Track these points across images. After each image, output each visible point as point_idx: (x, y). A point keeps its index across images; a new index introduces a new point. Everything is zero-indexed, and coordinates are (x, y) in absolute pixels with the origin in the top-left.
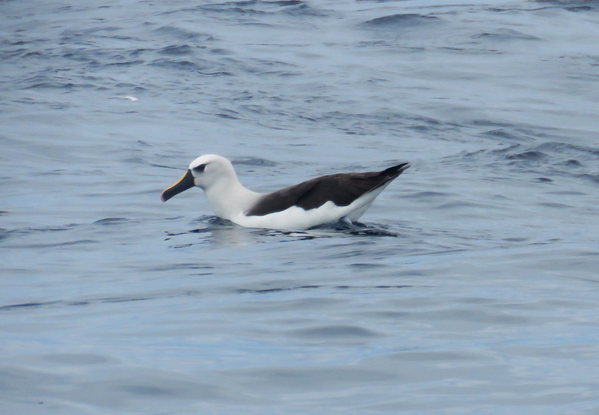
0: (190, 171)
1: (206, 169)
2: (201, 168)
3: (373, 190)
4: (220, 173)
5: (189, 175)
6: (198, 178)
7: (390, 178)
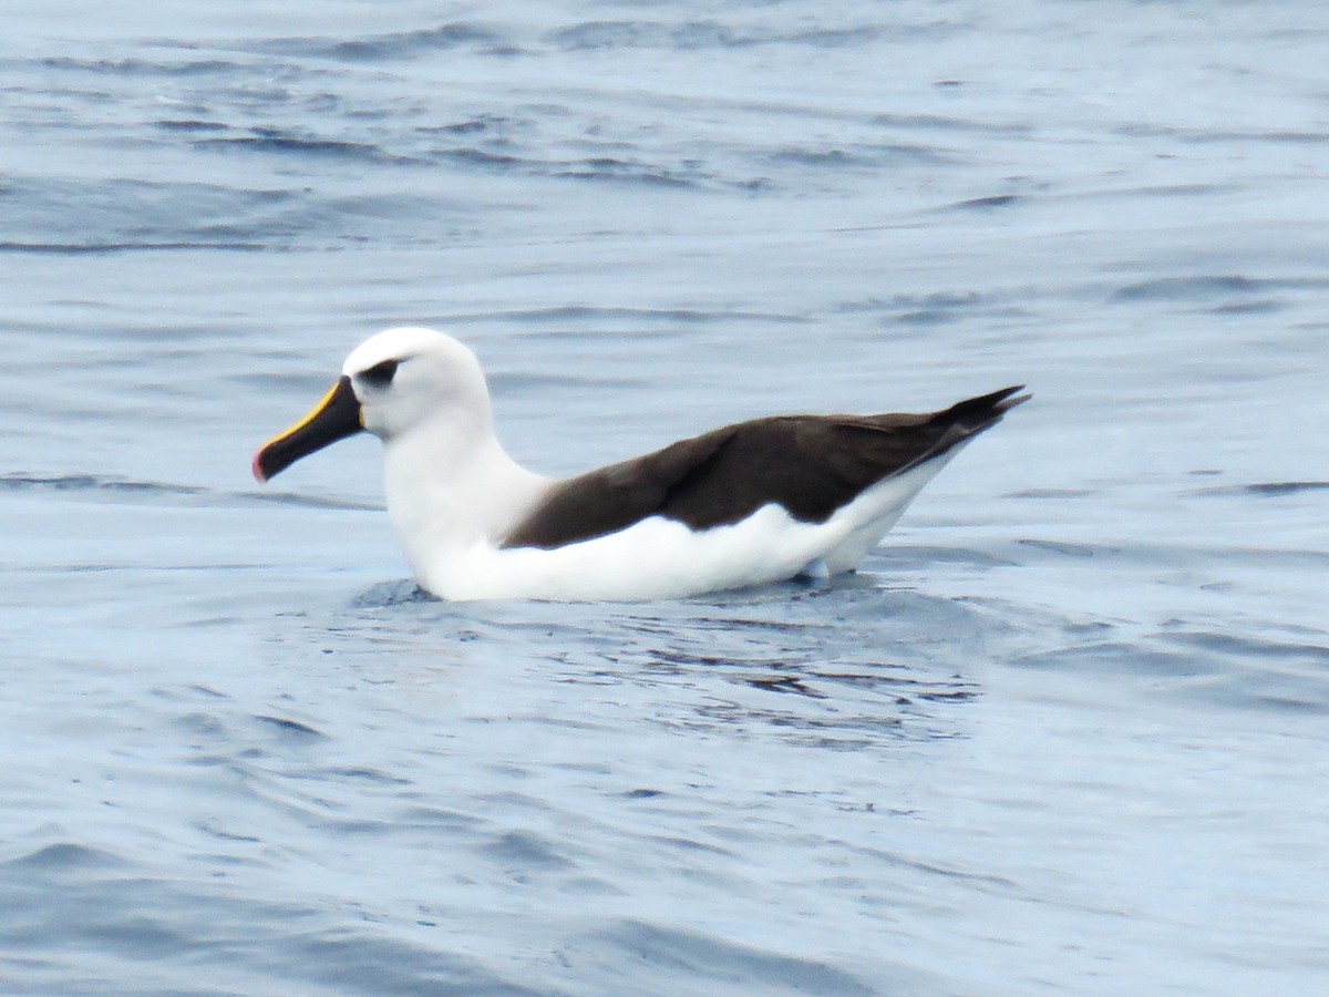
0: (346, 382)
1: (400, 375)
2: (381, 374)
3: (910, 468)
4: (443, 392)
5: (344, 393)
6: (373, 407)
7: (966, 432)
